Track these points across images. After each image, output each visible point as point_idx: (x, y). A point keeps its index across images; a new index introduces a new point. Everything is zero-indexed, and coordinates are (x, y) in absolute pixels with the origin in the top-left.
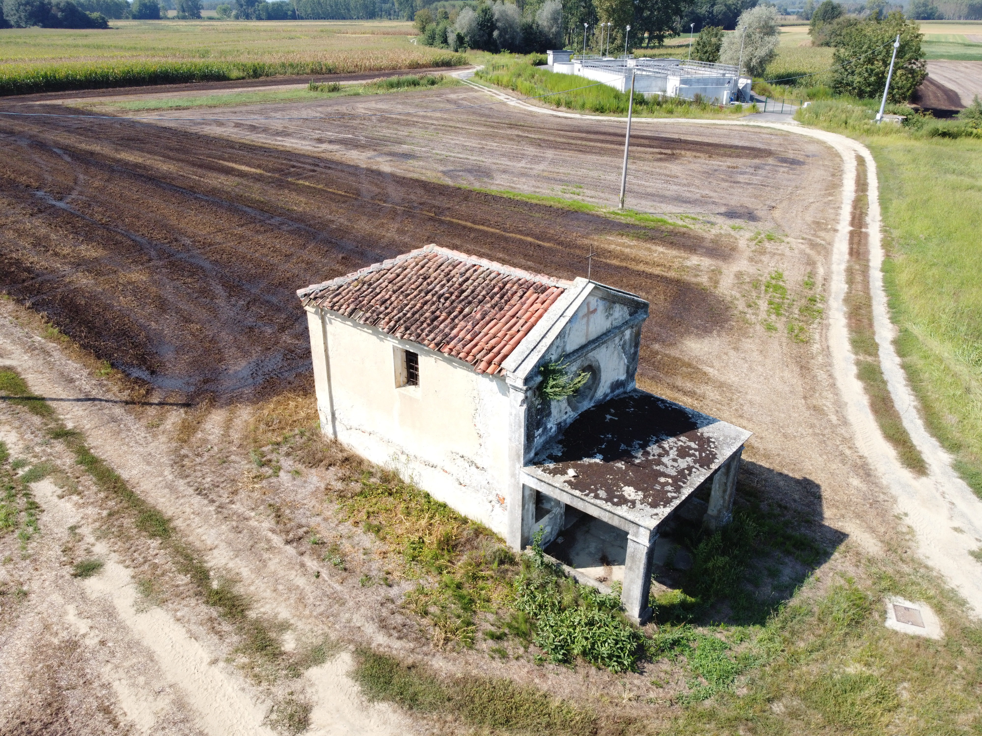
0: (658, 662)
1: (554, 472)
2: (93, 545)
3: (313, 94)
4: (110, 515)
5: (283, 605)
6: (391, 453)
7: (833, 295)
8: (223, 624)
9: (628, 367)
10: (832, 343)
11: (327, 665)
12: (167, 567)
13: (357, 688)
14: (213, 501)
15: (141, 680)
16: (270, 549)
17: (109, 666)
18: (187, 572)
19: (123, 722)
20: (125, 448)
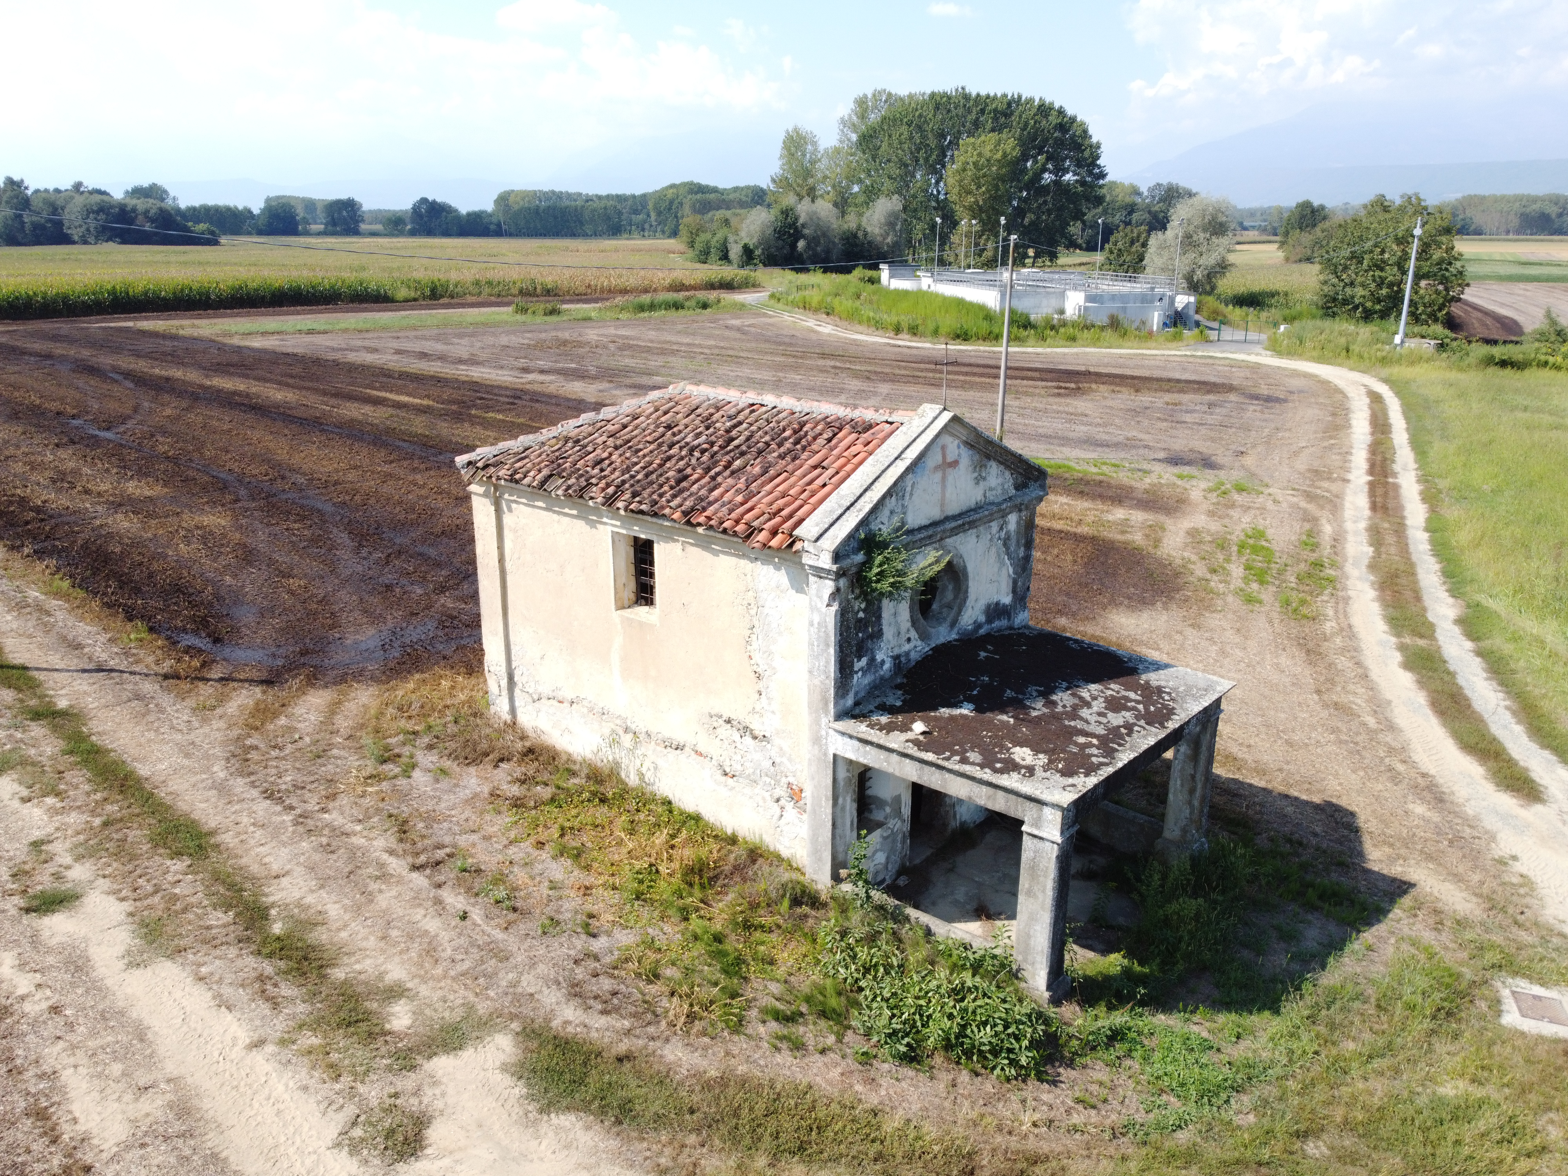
0: (1085, 1067)
1: (888, 728)
2: (68, 868)
3: (520, 317)
4: (106, 824)
5: (397, 959)
6: (607, 732)
7: (1350, 561)
8: (282, 985)
9: (1015, 582)
10: (1357, 621)
11: (468, 1054)
12: (193, 900)
13: (520, 1089)
14: (291, 808)
15: (116, 1069)
16: (384, 876)
17: (61, 1044)
18: (228, 907)
19: (67, 1133)
20: (151, 735)
